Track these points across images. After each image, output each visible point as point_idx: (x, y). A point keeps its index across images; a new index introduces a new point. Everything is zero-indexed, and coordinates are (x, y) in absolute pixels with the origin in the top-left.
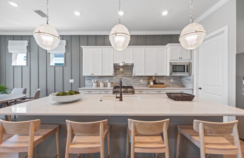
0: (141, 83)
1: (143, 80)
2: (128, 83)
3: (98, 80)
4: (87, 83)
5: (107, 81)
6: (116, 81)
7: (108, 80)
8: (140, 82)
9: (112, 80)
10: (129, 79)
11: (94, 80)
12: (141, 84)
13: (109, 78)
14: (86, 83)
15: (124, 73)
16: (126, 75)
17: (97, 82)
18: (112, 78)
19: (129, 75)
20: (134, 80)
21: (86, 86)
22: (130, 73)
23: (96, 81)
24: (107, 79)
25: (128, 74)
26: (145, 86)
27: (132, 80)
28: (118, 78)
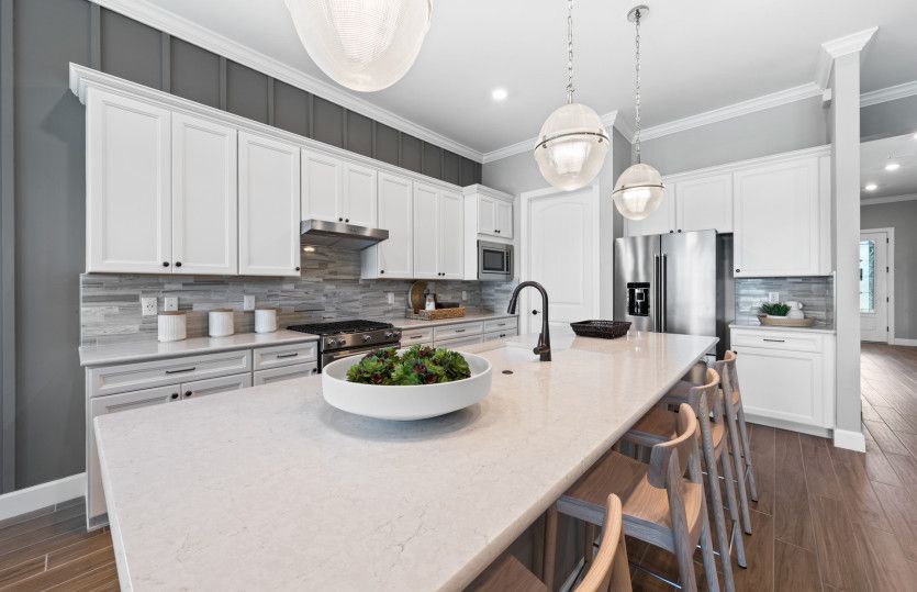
0: (390, 308)
1: (397, 294)
2: (346, 306)
3: (187, 298)
4: (100, 319)
5: (248, 303)
6: (293, 303)
7: (253, 298)
8: (387, 304)
9: (276, 296)
10: (348, 291)
11: (160, 302)
12: (388, 312)
13: (257, 289)
14: (83, 320)
15: (330, 265)
16: (335, 273)
17: (182, 309)
18: (271, 287)
19: (349, 274)
20: (367, 294)
21: (93, 342)
22: (351, 268)
23: (171, 302)
24: (245, 292)
25: (345, 269)
26: (400, 318)
27: (360, 297)
28: (304, 286)
